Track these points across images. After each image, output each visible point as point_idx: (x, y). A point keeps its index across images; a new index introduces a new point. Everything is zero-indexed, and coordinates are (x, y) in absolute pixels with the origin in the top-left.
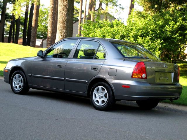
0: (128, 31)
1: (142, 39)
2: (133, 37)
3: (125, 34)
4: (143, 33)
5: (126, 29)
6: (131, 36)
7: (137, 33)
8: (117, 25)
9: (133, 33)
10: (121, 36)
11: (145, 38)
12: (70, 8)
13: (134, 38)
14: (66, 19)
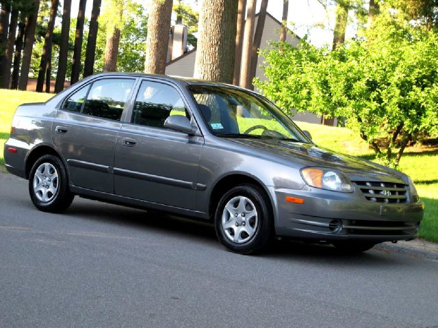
0: (384, 70)
1: (423, 90)
2: (397, 85)
3: (378, 79)
4: (420, 75)
5: (378, 65)
6: (393, 83)
7: (408, 76)
8: (355, 55)
9: (397, 76)
10: (368, 83)
11: (429, 88)
12: (229, 11)
13: (400, 88)
14: (220, 40)
